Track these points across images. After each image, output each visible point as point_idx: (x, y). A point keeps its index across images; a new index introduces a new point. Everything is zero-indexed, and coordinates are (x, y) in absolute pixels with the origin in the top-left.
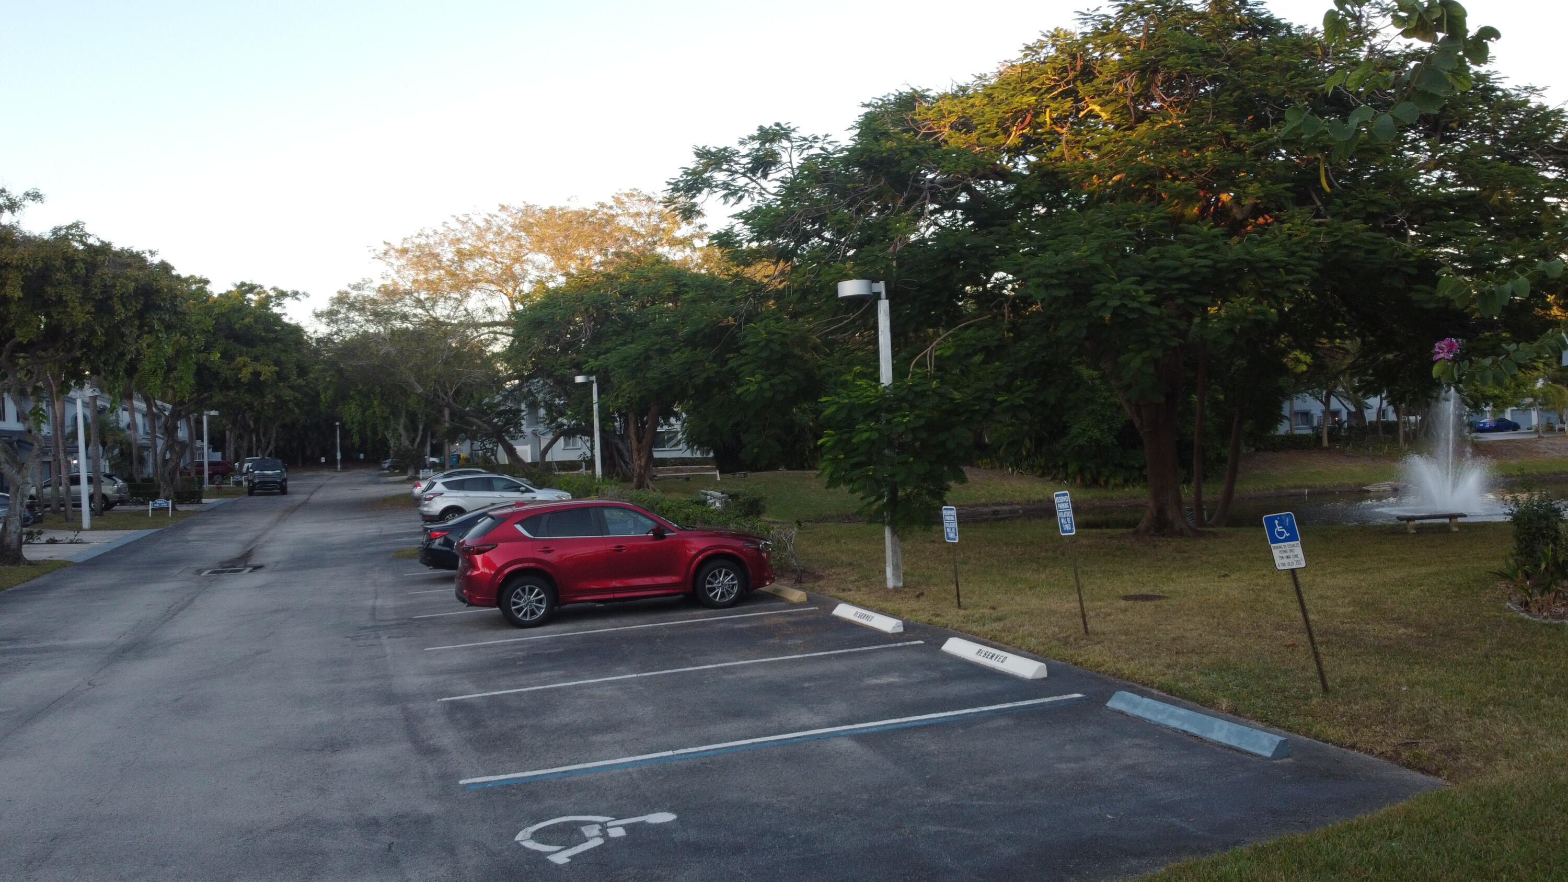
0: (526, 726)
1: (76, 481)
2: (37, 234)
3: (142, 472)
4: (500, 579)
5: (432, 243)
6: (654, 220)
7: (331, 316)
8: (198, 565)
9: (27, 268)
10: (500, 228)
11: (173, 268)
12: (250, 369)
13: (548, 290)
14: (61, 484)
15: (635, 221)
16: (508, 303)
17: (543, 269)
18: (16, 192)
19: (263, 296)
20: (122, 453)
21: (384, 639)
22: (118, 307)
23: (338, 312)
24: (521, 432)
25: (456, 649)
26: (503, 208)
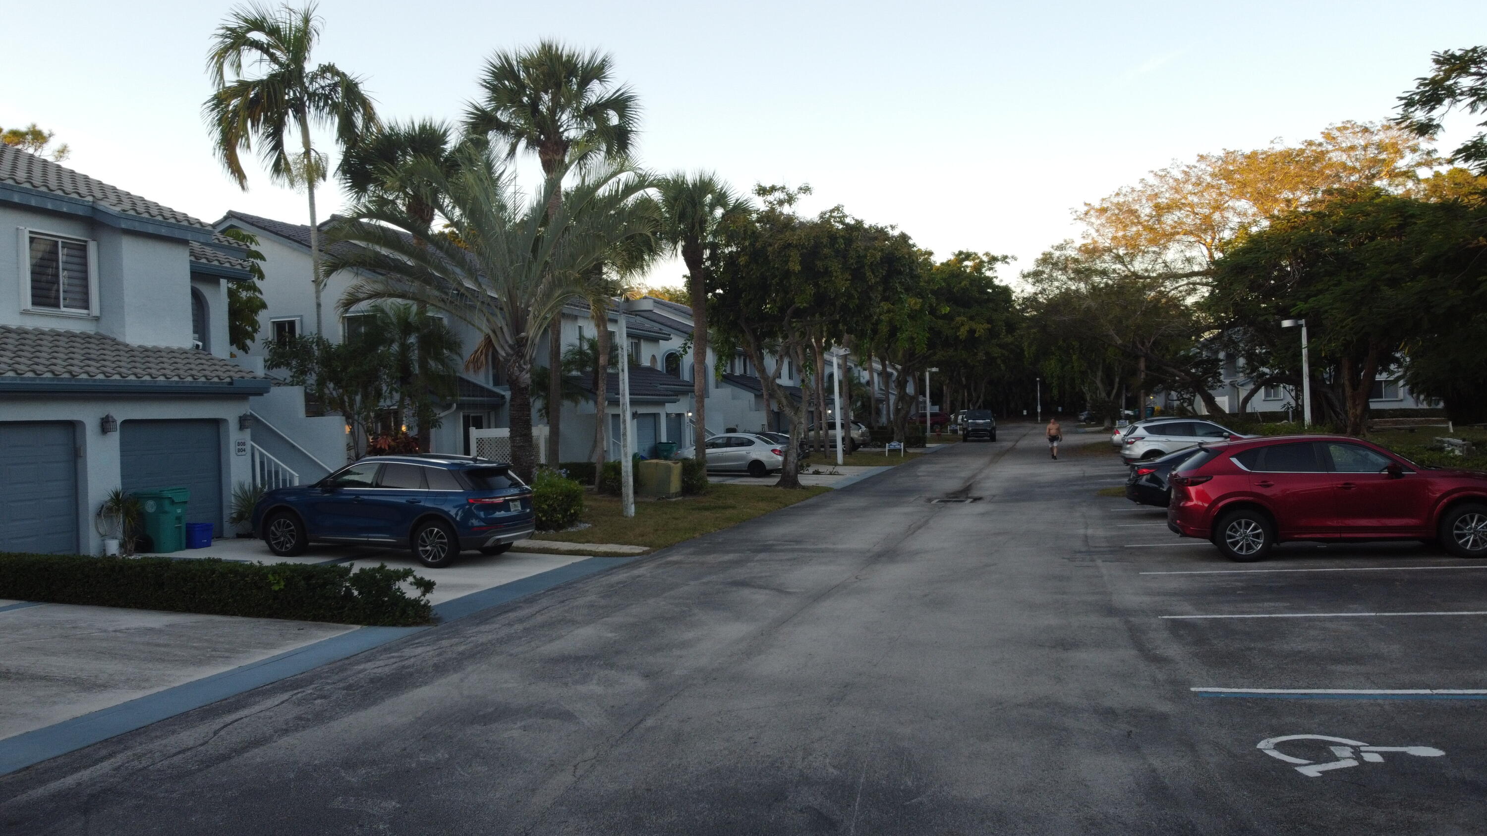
0: (1254, 648)
1: (832, 426)
2: (809, 219)
3: (878, 422)
4: (1215, 512)
5: (1131, 200)
6: (1372, 152)
7: (1036, 276)
8: (928, 495)
9: (803, 247)
10: (1199, 178)
11: (910, 238)
12: (967, 328)
13: (1250, 236)
14: (821, 429)
15: (1349, 156)
16: (1206, 252)
17: (1245, 214)
18: (793, 188)
19: (977, 261)
20: (863, 405)
21: (1099, 562)
22: (869, 274)
23: (1043, 272)
24: (1221, 381)
25: (1171, 576)
26: (1202, 158)
